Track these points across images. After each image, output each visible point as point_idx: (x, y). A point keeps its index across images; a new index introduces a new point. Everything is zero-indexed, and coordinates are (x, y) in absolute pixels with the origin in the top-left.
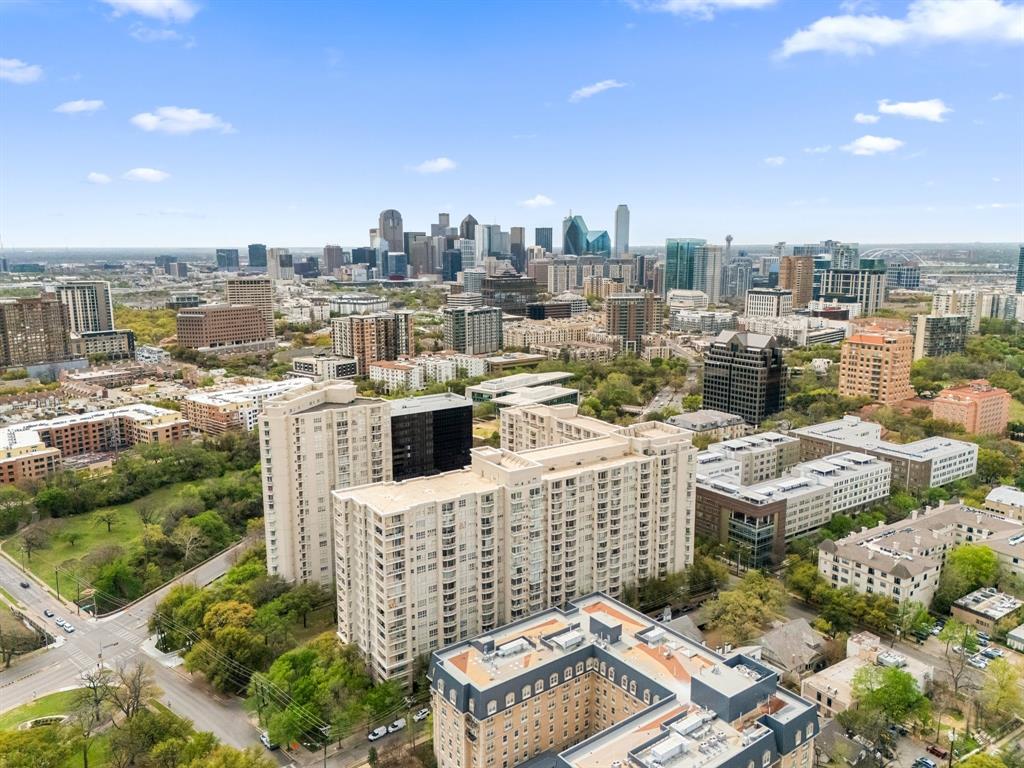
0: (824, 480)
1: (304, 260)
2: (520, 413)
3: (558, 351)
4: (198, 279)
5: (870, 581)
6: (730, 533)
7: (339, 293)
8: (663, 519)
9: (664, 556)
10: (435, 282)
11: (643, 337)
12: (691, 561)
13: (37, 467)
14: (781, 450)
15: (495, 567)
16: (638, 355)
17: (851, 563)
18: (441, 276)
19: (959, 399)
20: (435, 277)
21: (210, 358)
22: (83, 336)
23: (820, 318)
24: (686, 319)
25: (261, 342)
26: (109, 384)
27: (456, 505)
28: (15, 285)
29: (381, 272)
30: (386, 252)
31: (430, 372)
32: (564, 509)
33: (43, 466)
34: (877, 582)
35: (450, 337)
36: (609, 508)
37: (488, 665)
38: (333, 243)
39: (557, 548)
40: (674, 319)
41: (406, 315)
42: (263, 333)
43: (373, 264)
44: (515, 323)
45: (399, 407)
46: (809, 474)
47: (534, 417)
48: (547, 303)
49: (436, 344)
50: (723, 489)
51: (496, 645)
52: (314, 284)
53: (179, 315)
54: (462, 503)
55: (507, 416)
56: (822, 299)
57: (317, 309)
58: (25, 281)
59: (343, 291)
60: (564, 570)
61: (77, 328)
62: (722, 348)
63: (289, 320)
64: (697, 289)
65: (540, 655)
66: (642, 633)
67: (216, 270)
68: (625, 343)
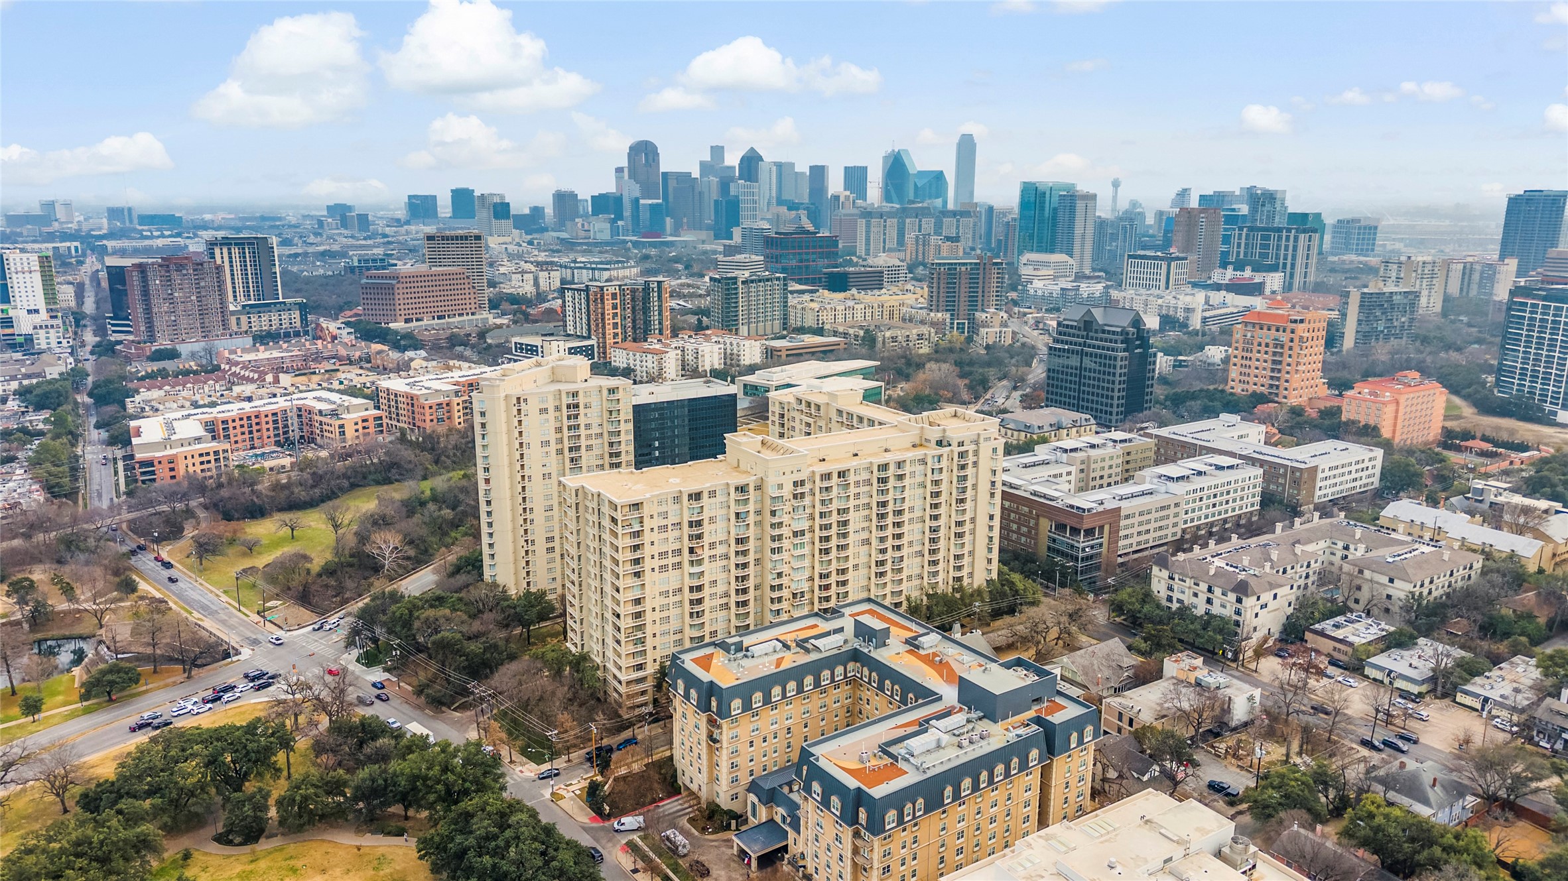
0: (1172, 486)
1: (527, 211)
2: (793, 400)
3: (862, 333)
4: (385, 236)
5: (1209, 601)
6: (1049, 548)
7: (572, 256)
8: (959, 524)
9: (959, 568)
10: (703, 242)
11: (978, 314)
12: (995, 576)
13: (202, 463)
14: (1128, 454)
15: (751, 570)
16: (969, 340)
17: (1188, 580)
18: (712, 233)
19: (1376, 395)
20: (703, 235)
21: (404, 337)
22: (244, 307)
23: (1223, 293)
24: (1040, 293)
25: (470, 317)
26: (279, 368)
27: (705, 495)
28: (147, 242)
29: (630, 228)
30: (637, 200)
31: (690, 358)
32: (834, 507)
33: (209, 462)
34: (1216, 602)
35: (717, 313)
36: (890, 508)
37: (735, 664)
38: (565, 187)
39: (827, 551)
40: (1025, 291)
41: (659, 283)
42: (473, 306)
43: (620, 216)
44: (807, 297)
45: (646, 395)
46: (1156, 480)
47: (809, 404)
48: (852, 269)
49: (700, 321)
50: (1045, 496)
51: (745, 645)
52: (539, 244)
53: (364, 281)
54: (712, 494)
55: (777, 404)
56: (1230, 268)
57: (543, 275)
58: (158, 237)
59: (577, 252)
60: (833, 579)
61: (235, 296)
62: (1072, 327)
63: (507, 289)
64: (1061, 252)
65: (796, 657)
66: (915, 638)
67: (408, 223)
68: (952, 323)
